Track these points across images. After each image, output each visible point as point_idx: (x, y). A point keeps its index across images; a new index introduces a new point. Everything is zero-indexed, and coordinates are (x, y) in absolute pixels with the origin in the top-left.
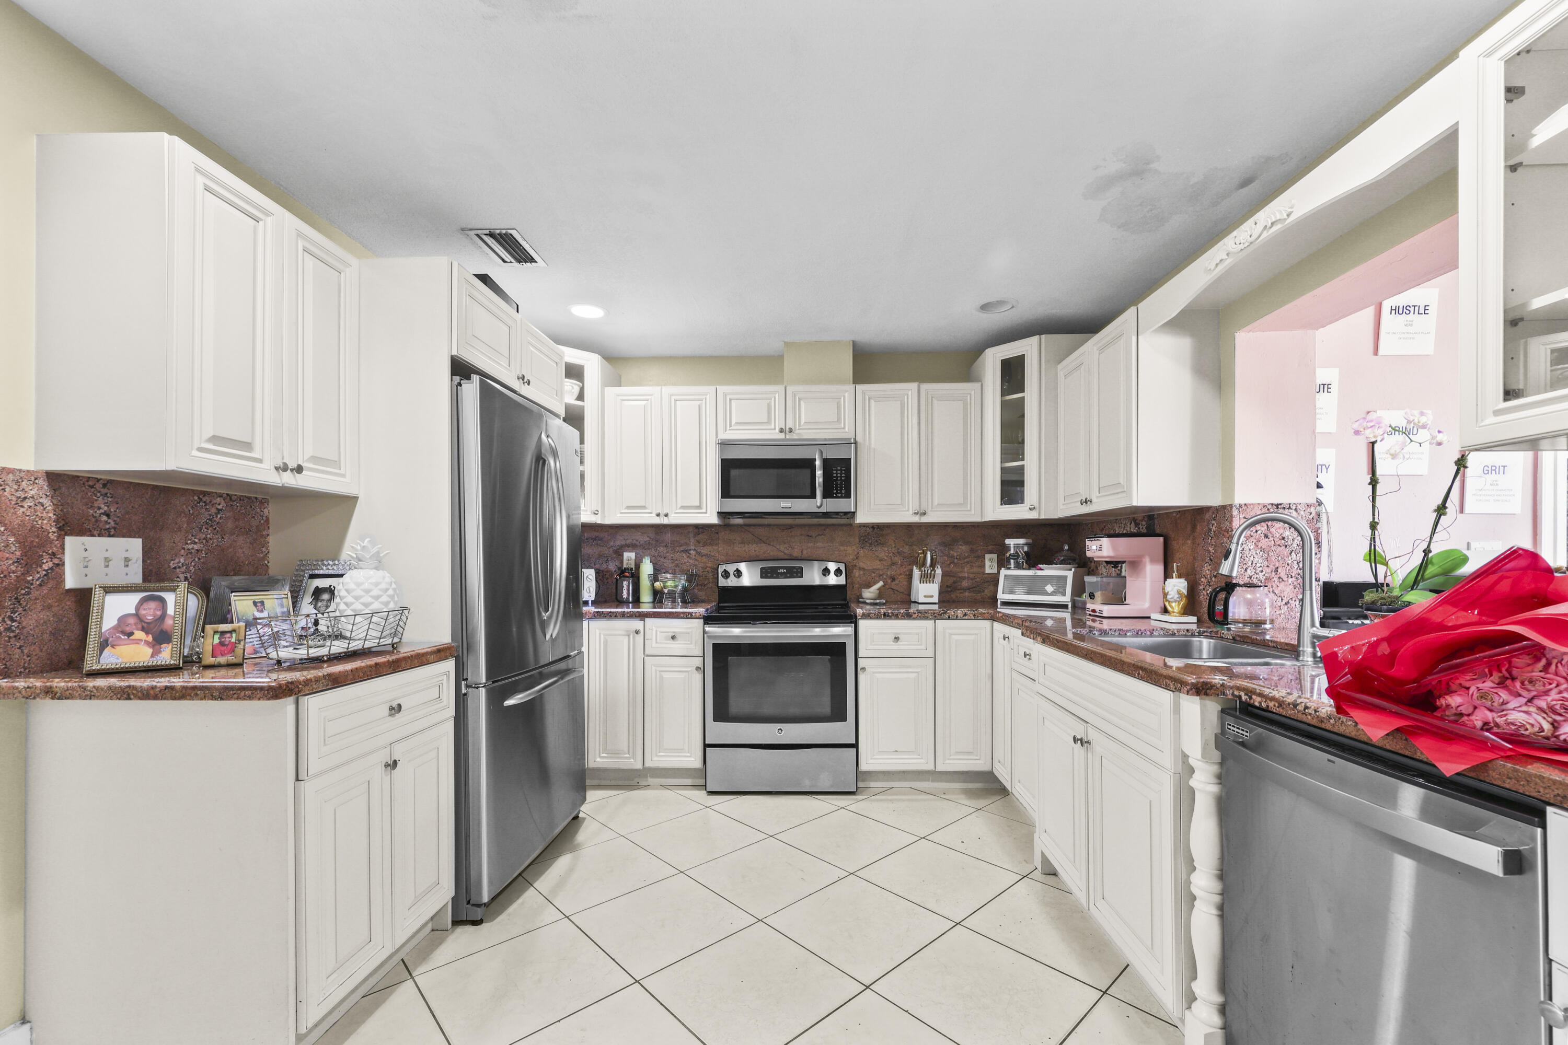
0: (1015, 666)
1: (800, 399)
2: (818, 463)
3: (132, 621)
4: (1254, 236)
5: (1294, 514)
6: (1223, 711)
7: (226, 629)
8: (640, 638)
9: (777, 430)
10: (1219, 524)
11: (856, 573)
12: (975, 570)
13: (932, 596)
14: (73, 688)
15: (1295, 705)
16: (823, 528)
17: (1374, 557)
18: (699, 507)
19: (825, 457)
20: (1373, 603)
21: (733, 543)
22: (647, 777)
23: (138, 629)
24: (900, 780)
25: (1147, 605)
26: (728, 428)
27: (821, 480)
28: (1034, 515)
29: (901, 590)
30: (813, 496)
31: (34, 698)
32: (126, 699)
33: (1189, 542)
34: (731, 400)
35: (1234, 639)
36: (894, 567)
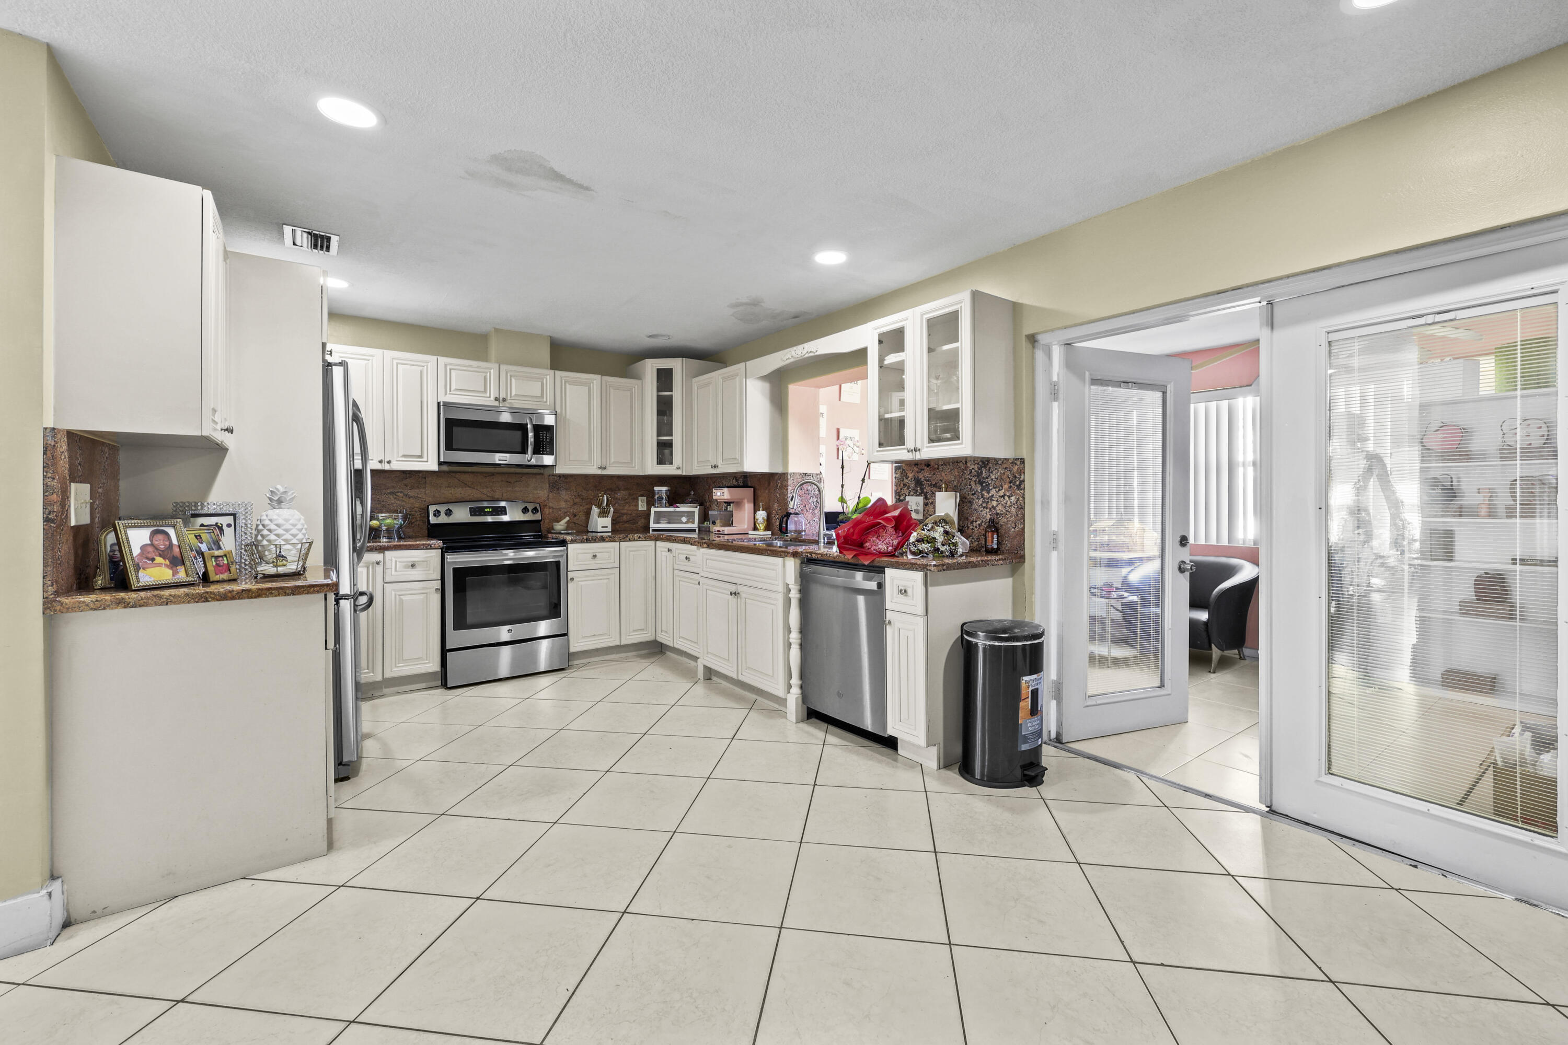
0: (676, 567)
1: (511, 376)
2: (529, 426)
3: (150, 549)
4: (803, 354)
5: (812, 478)
6: (801, 563)
7: (220, 555)
8: (379, 569)
9: (492, 398)
10: (782, 482)
11: (547, 511)
12: (632, 508)
13: (607, 527)
14: (147, 598)
15: (827, 554)
16: (520, 476)
17: (842, 500)
18: (421, 457)
19: (534, 423)
20: (843, 519)
21: (440, 487)
22: (382, 688)
23: (157, 556)
24: (595, 656)
25: (746, 527)
26: (448, 392)
27: (532, 440)
28: (679, 472)
29: (581, 523)
30: (524, 451)
31: (104, 609)
32: (204, 602)
33: (767, 491)
34: (450, 370)
35: (791, 540)
36: (576, 506)
